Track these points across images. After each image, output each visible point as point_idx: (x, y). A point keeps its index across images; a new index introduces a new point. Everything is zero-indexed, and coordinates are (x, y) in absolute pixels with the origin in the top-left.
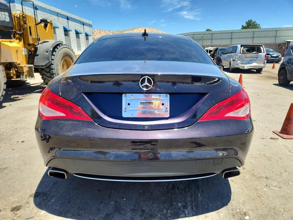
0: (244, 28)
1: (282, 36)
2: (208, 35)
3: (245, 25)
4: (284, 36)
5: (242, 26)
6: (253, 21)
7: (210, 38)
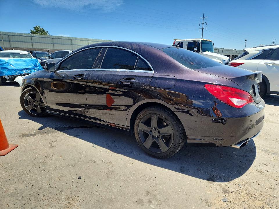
0: (33, 32)
1: (76, 45)
2: (4, 36)
3: (33, 29)
4: (78, 45)
5: (31, 30)
6: (41, 27)
7: (7, 40)
